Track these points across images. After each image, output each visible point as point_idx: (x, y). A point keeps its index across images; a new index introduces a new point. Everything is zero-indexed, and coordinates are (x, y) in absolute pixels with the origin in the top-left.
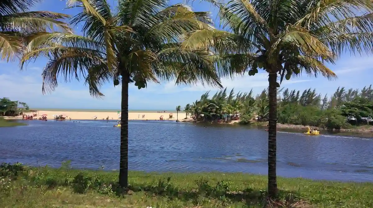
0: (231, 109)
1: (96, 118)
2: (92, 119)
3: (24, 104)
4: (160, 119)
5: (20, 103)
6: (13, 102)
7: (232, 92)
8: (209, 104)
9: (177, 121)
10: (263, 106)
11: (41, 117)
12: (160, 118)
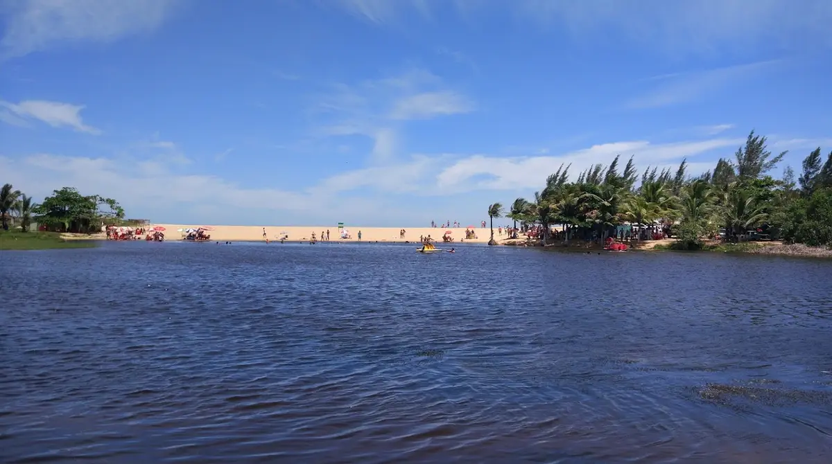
0: (646, 207)
1: (287, 237)
2: (275, 239)
3: (111, 202)
4: (443, 240)
5: (102, 200)
6: (86, 199)
7: (628, 167)
8: (582, 197)
9: (490, 243)
10: (741, 199)
11: (150, 235)
12: (445, 238)
